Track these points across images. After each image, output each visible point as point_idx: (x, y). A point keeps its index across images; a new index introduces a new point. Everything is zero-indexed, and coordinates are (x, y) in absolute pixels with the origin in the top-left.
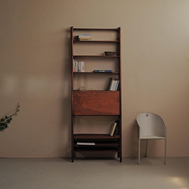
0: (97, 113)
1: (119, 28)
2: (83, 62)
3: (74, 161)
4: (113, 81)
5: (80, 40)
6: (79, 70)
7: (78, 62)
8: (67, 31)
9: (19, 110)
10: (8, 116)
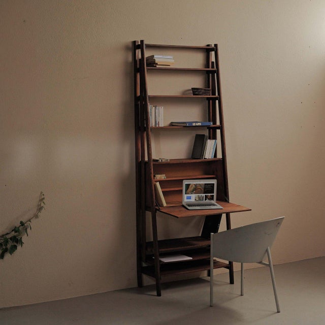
1: (216, 45)
2: (162, 108)
4: (209, 140)
5: (157, 66)
6: (157, 122)
7: (156, 107)
8: (127, 48)
9: (43, 207)
10: (24, 221)
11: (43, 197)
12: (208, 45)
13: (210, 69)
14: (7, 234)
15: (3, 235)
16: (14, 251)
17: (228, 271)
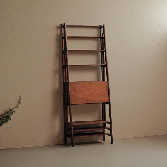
0: (91, 101)
1: (104, 25)
3: (74, 146)
8: (58, 27)
9: (20, 102)
10: (11, 108)
11: (20, 98)
12: (101, 25)
13: (102, 37)
14: (4, 114)
15: (2, 115)
16: (7, 122)
17: (110, 137)
